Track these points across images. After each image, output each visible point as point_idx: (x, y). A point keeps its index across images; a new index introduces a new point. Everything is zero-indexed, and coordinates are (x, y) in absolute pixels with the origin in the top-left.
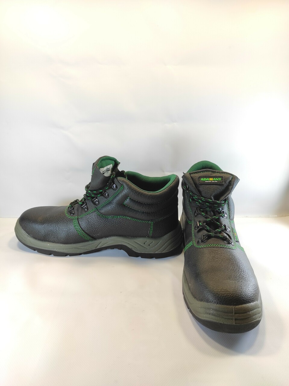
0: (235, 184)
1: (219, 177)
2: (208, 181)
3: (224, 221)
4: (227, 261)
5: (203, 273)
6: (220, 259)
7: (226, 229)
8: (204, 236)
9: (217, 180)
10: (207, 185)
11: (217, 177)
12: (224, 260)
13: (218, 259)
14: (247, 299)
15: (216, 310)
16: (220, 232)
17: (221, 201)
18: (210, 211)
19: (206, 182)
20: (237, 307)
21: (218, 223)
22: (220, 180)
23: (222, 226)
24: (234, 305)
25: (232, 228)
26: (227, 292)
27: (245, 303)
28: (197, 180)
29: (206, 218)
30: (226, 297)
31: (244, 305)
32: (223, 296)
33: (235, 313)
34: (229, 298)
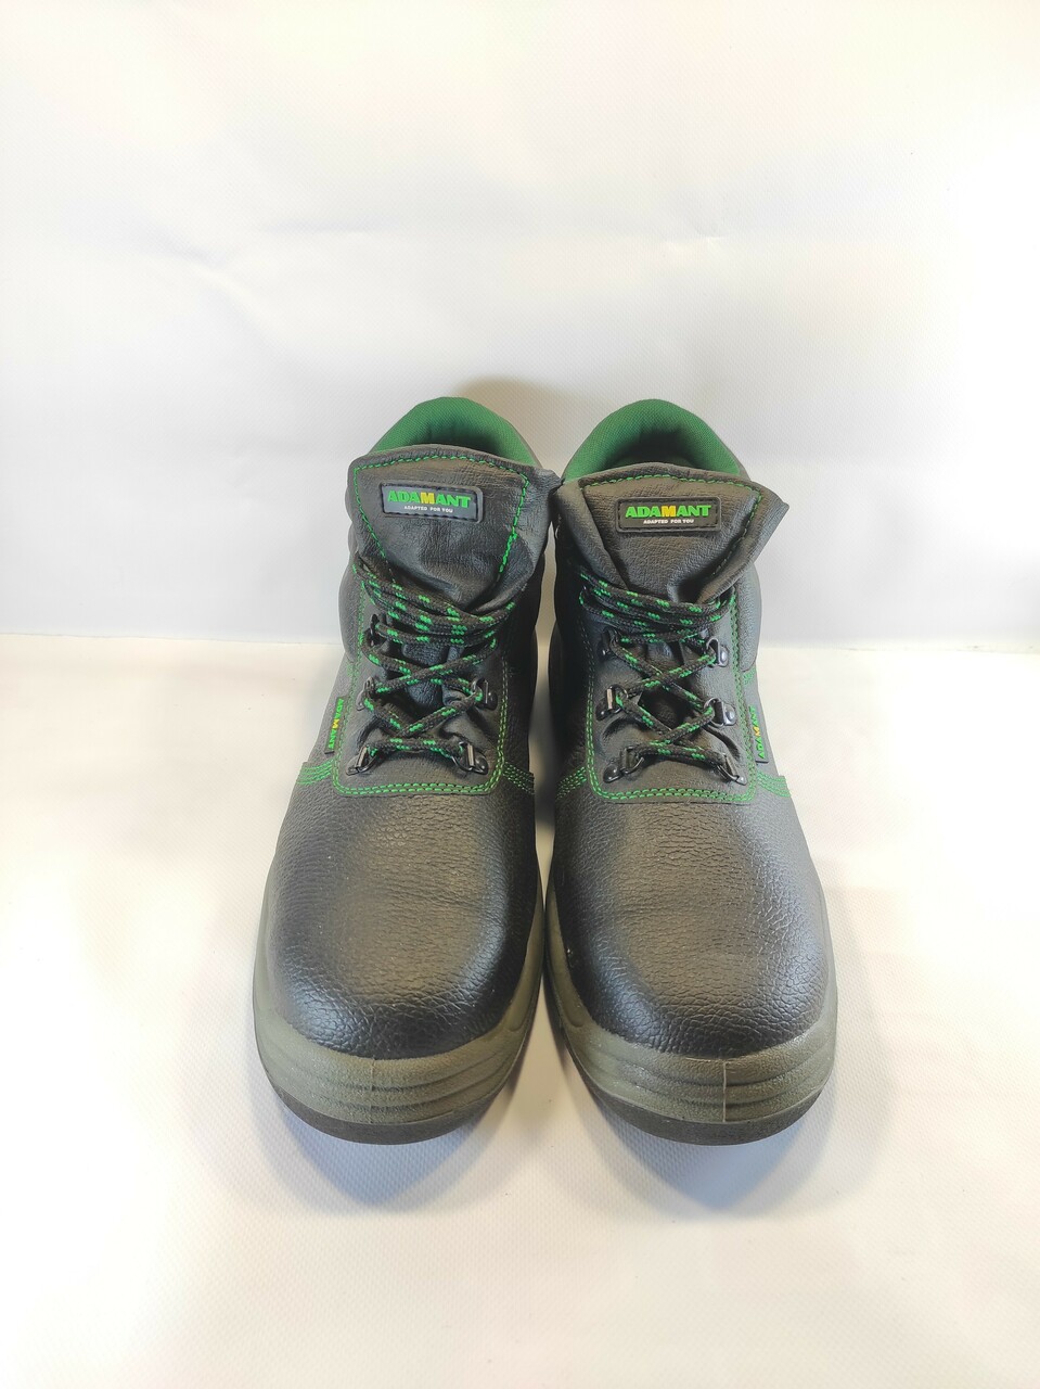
0: (766, 528)
1: (701, 500)
2: (654, 517)
3: (716, 682)
4: (714, 864)
5: (617, 919)
6: (686, 856)
7: (719, 719)
8: (629, 751)
9: (692, 516)
10: (653, 535)
11: (693, 500)
12: (705, 856)
13: (679, 855)
14: (777, 1028)
15: (658, 1073)
16: (696, 735)
17: (706, 602)
18: (660, 648)
19: (649, 522)
20: (738, 1061)
21: (691, 695)
22: (705, 513)
23: (703, 704)
24: (725, 1055)
25: (745, 705)
26: (703, 1005)
27: (769, 1044)
28: (610, 512)
29: (644, 676)
30: (699, 1025)
31: (765, 1053)
32: (688, 1024)
33: (727, 1086)
34: (711, 1028)
